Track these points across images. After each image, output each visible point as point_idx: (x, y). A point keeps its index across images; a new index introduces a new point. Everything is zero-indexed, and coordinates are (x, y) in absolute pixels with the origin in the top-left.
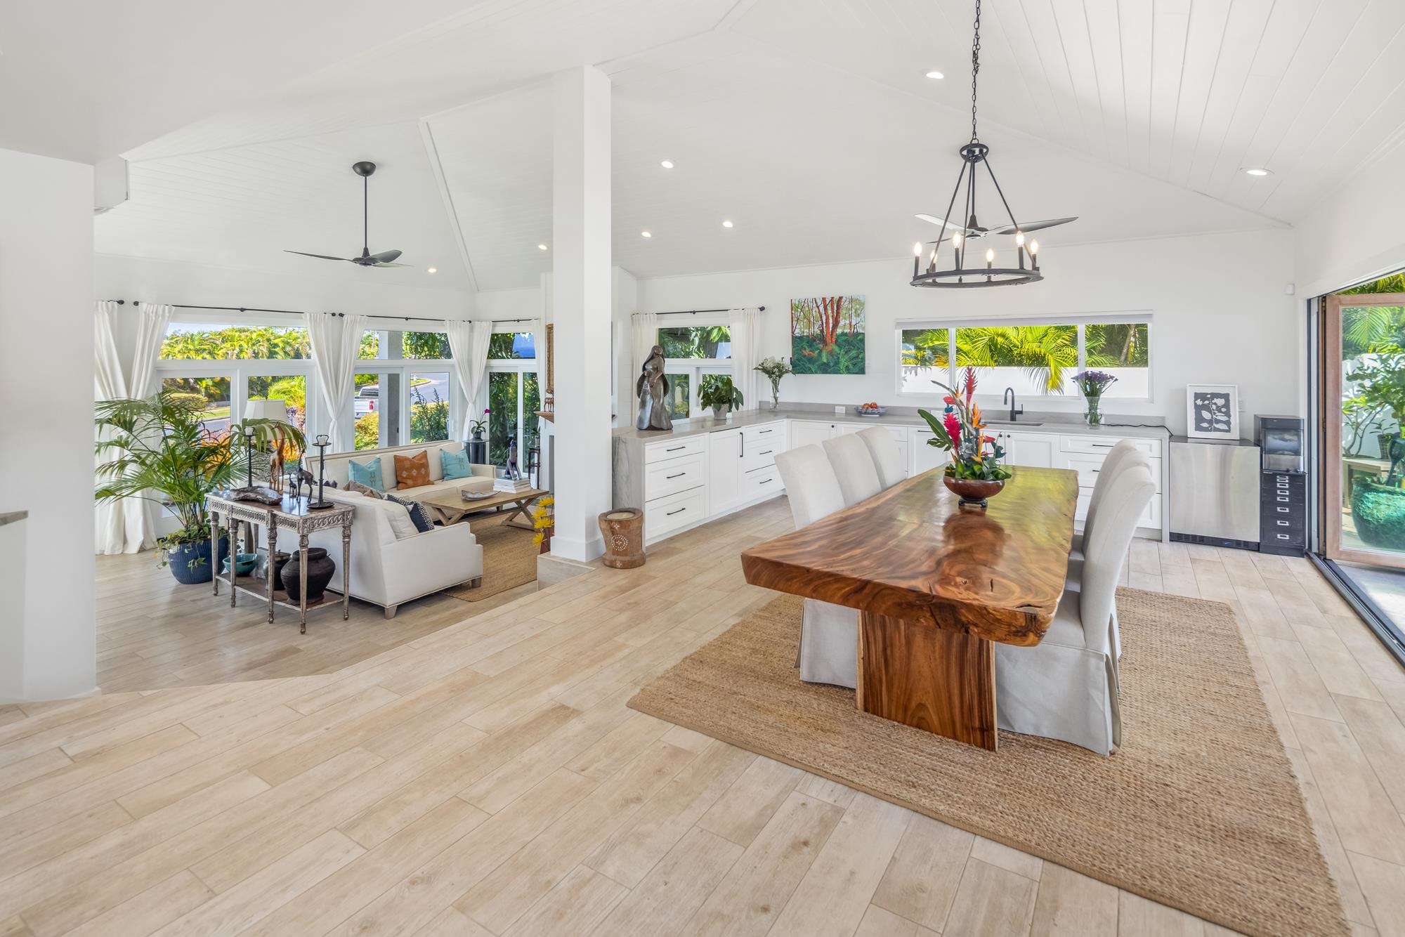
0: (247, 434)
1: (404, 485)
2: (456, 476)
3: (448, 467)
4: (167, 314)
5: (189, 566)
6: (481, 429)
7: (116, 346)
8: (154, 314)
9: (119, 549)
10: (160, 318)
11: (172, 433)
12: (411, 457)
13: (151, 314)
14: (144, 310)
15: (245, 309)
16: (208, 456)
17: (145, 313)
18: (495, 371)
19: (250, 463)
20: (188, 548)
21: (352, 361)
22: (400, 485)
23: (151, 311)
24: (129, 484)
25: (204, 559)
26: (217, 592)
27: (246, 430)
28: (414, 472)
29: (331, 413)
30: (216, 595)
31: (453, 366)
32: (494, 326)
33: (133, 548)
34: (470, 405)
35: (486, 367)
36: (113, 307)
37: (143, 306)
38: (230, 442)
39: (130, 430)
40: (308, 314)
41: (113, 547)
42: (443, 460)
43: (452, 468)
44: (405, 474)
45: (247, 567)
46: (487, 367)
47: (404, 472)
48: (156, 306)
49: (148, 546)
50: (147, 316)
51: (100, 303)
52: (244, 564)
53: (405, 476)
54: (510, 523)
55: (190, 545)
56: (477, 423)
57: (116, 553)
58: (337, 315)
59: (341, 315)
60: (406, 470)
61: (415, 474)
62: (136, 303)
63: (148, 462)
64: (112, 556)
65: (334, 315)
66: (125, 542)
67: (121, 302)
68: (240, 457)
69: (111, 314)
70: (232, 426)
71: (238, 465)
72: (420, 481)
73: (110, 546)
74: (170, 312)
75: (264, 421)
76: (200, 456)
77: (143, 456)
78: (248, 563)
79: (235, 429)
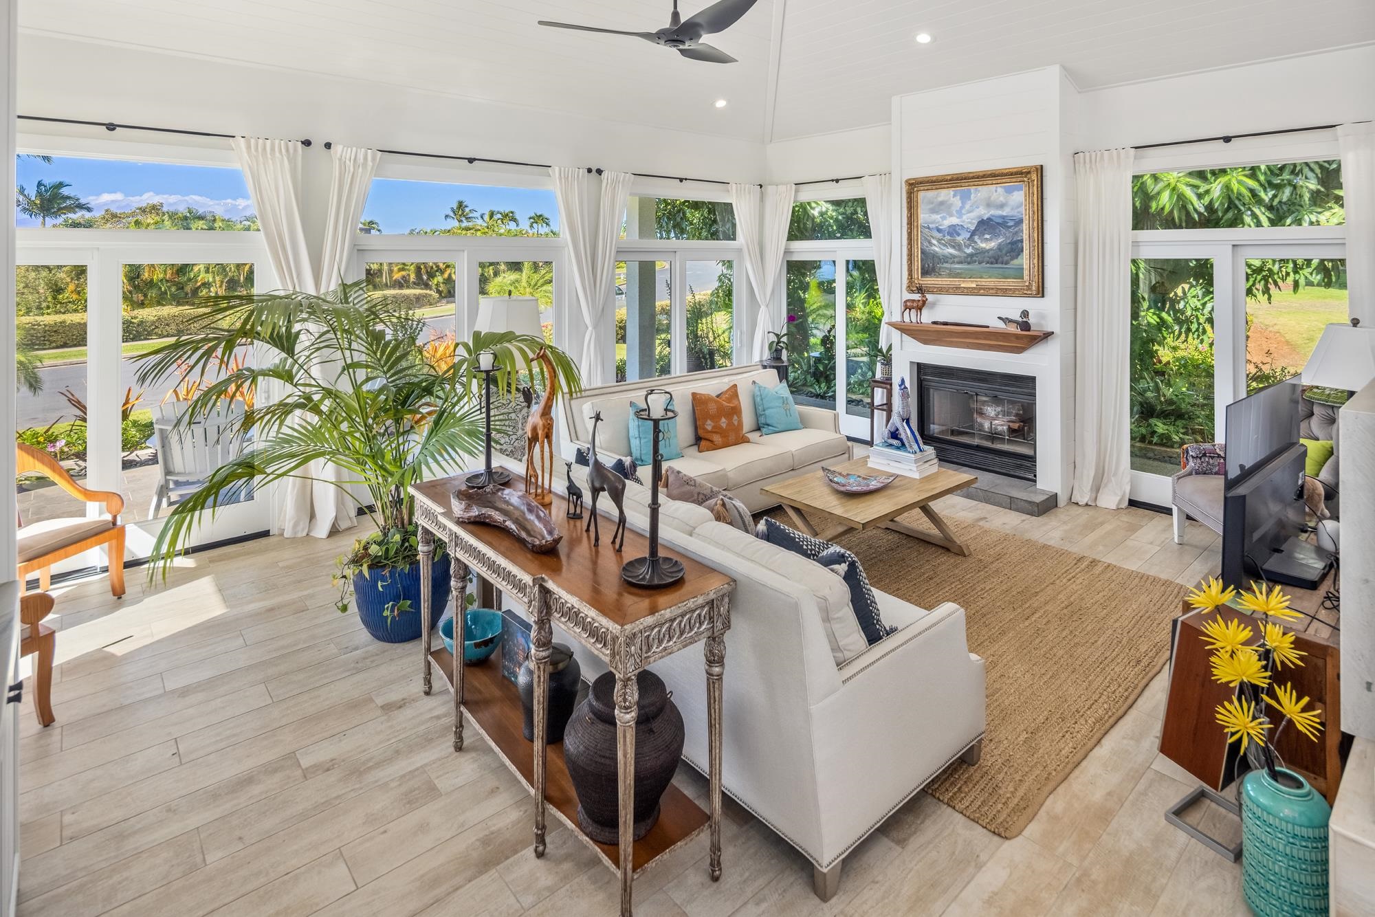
0: (483, 368)
1: (708, 443)
2: (780, 427)
3: (767, 412)
4: (370, 163)
5: (385, 614)
6: (782, 345)
7: (299, 214)
8: (352, 162)
9: (303, 530)
10: (360, 169)
11: (364, 358)
12: (714, 394)
13: (348, 162)
14: (338, 155)
15: (475, 159)
16: (420, 397)
17: (340, 160)
18: (796, 258)
19: (488, 416)
20: (383, 579)
21: (614, 243)
22: (703, 443)
23: (348, 157)
24: (295, 448)
25: (409, 602)
26: (430, 688)
27: (482, 358)
28: (723, 422)
29: (587, 319)
30: (428, 693)
31: (740, 250)
32: (797, 191)
33: (322, 530)
34: (763, 308)
35: (785, 252)
36: (295, 150)
37: (337, 149)
38: (454, 374)
39: (290, 351)
40: (557, 169)
41: (295, 525)
42: (758, 399)
43: (774, 414)
44: (709, 425)
45: (483, 650)
46: (787, 252)
47: (709, 422)
48: (354, 149)
49: (343, 525)
50: (343, 164)
51: (277, 142)
52: (477, 645)
53: (709, 428)
54: (891, 525)
55: (386, 572)
56: (777, 335)
57: (299, 535)
58: (594, 171)
59: (599, 172)
60: (712, 418)
61: (724, 425)
62: (328, 146)
63: (324, 408)
64: (294, 540)
65: (590, 171)
66: (312, 516)
67: (307, 143)
68: (469, 405)
69: (292, 161)
70: (457, 345)
71: (466, 420)
72: (732, 438)
73: (291, 524)
74: (374, 159)
75: (509, 337)
76: (407, 397)
77: (316, 397)
78: (486, 643)
79: (461, 351)
